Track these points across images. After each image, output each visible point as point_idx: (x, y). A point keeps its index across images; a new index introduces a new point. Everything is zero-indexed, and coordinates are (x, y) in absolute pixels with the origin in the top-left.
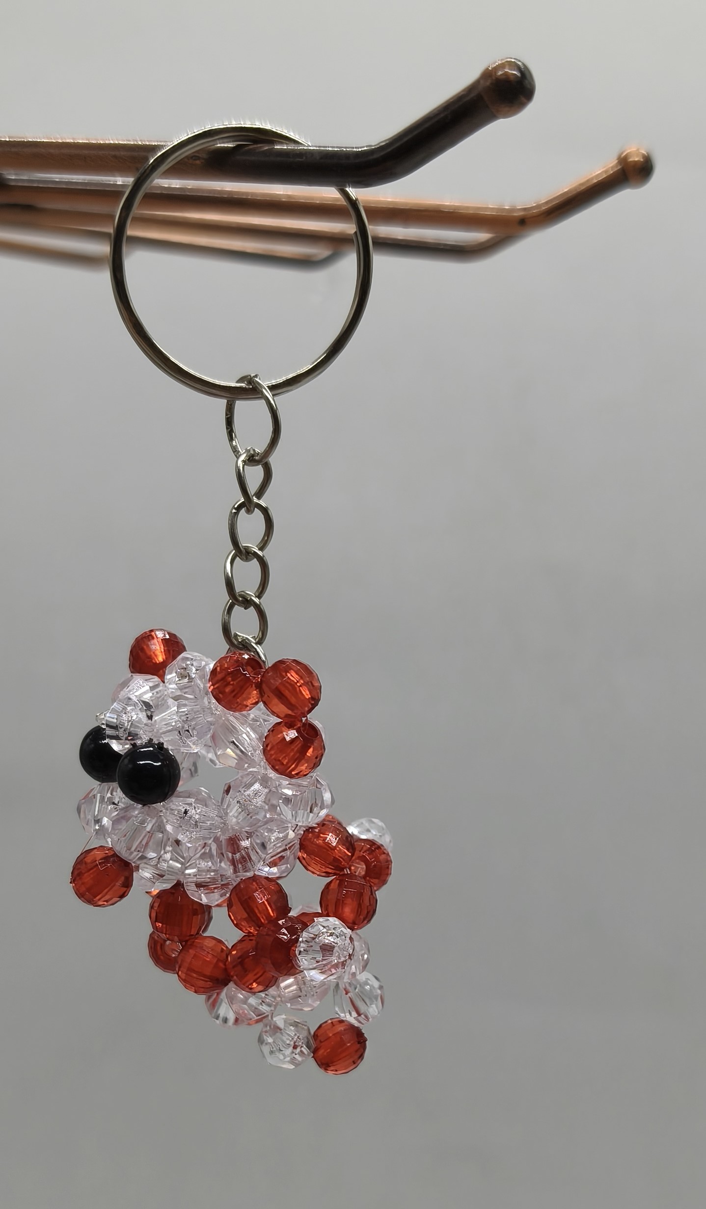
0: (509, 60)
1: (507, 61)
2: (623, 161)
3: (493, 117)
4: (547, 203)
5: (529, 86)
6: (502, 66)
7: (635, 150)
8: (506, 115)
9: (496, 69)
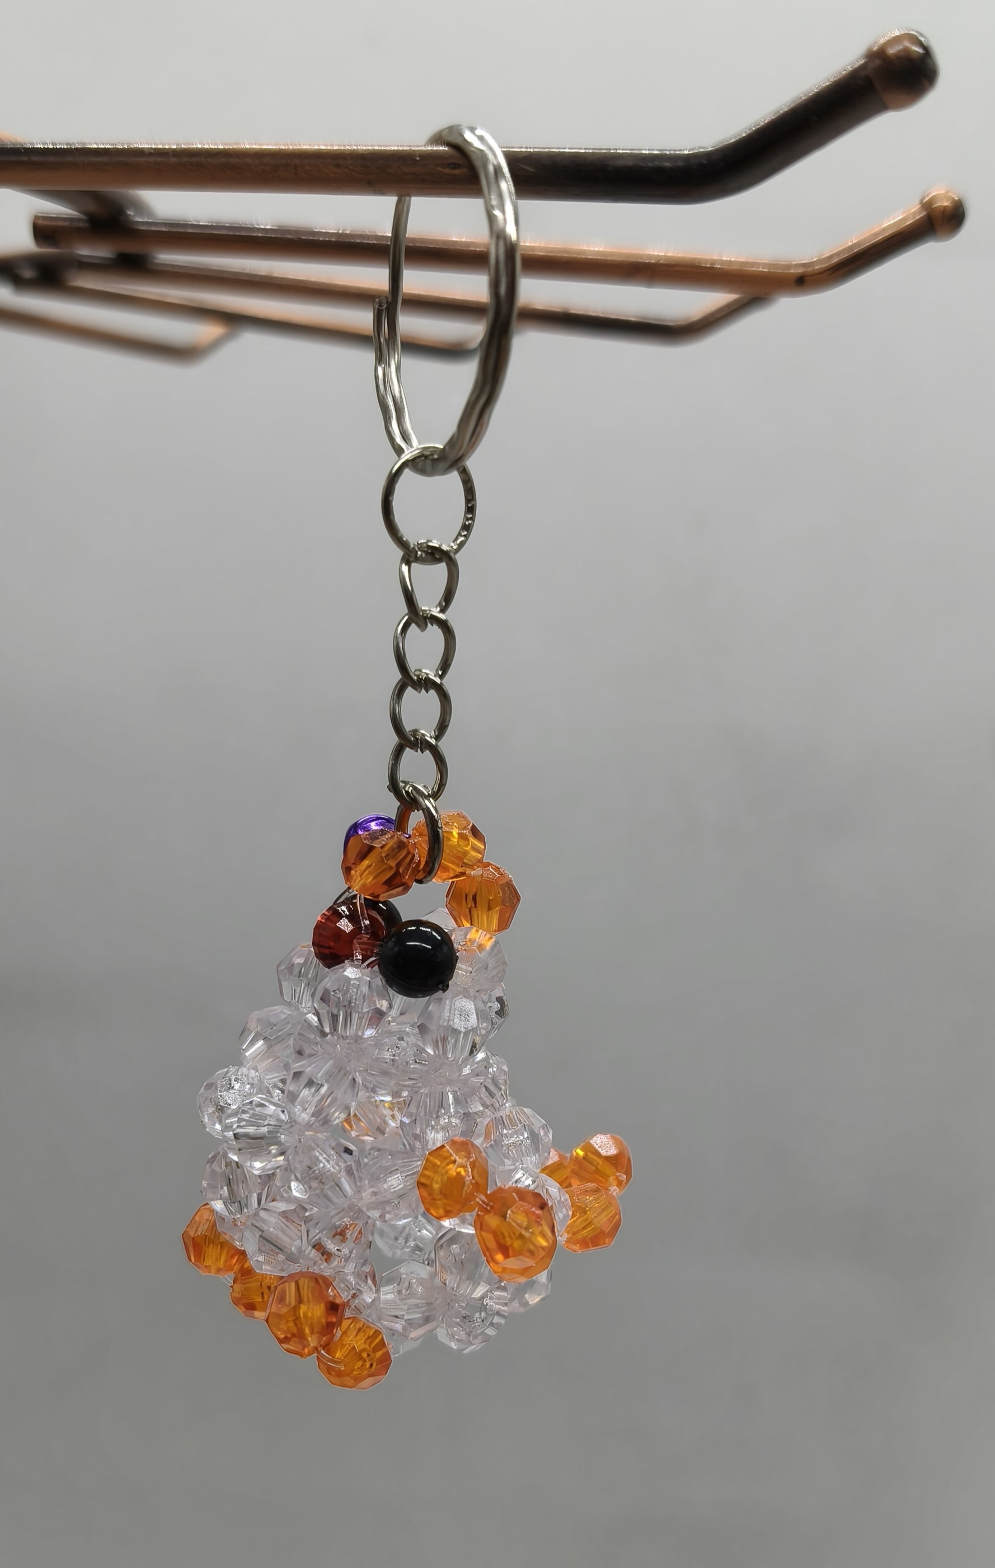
2: (927, 206)
3: (882, 107)
7: (942, 192)
8: (901, 106)
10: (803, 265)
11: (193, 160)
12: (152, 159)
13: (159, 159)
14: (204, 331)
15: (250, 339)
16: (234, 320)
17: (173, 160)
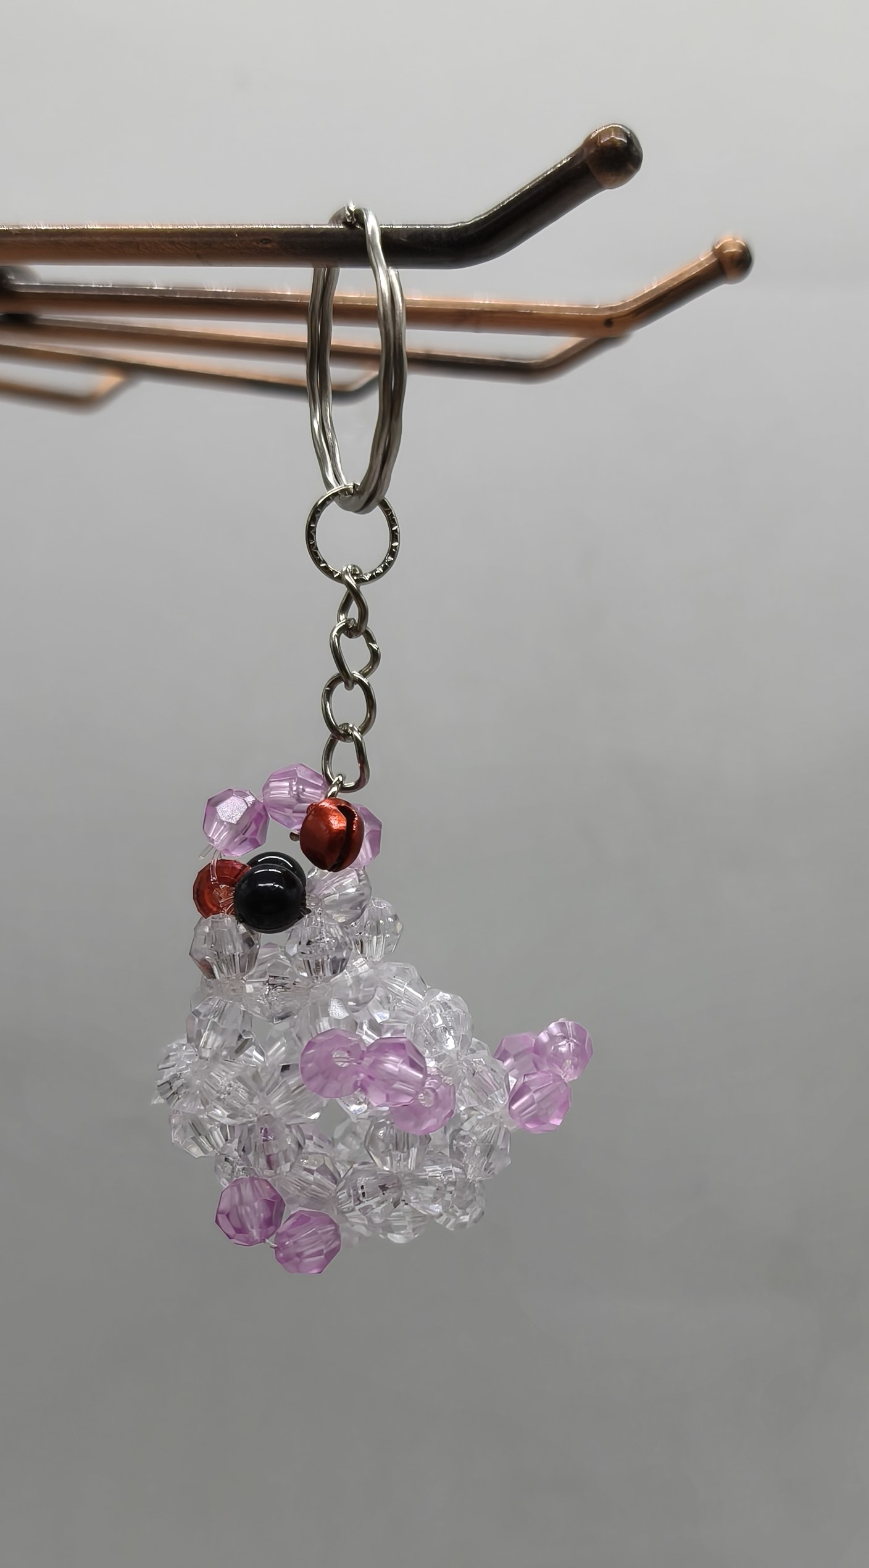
0: (614, 126)
1: (612, 127)
2: (718, 253)
3: (597, 187)
4: (635, 300)
5: (636, 154)
6: (607, 132)
7: (731, 239)
8: (614, 184)
9: (600, 135)
10: (611, 308)
11: (52, 239)
12: (18, 239)
13: (24, 239)
14: (104, 380)
15: (147, 387)
16: (131, 370)
17: (35, 239)
